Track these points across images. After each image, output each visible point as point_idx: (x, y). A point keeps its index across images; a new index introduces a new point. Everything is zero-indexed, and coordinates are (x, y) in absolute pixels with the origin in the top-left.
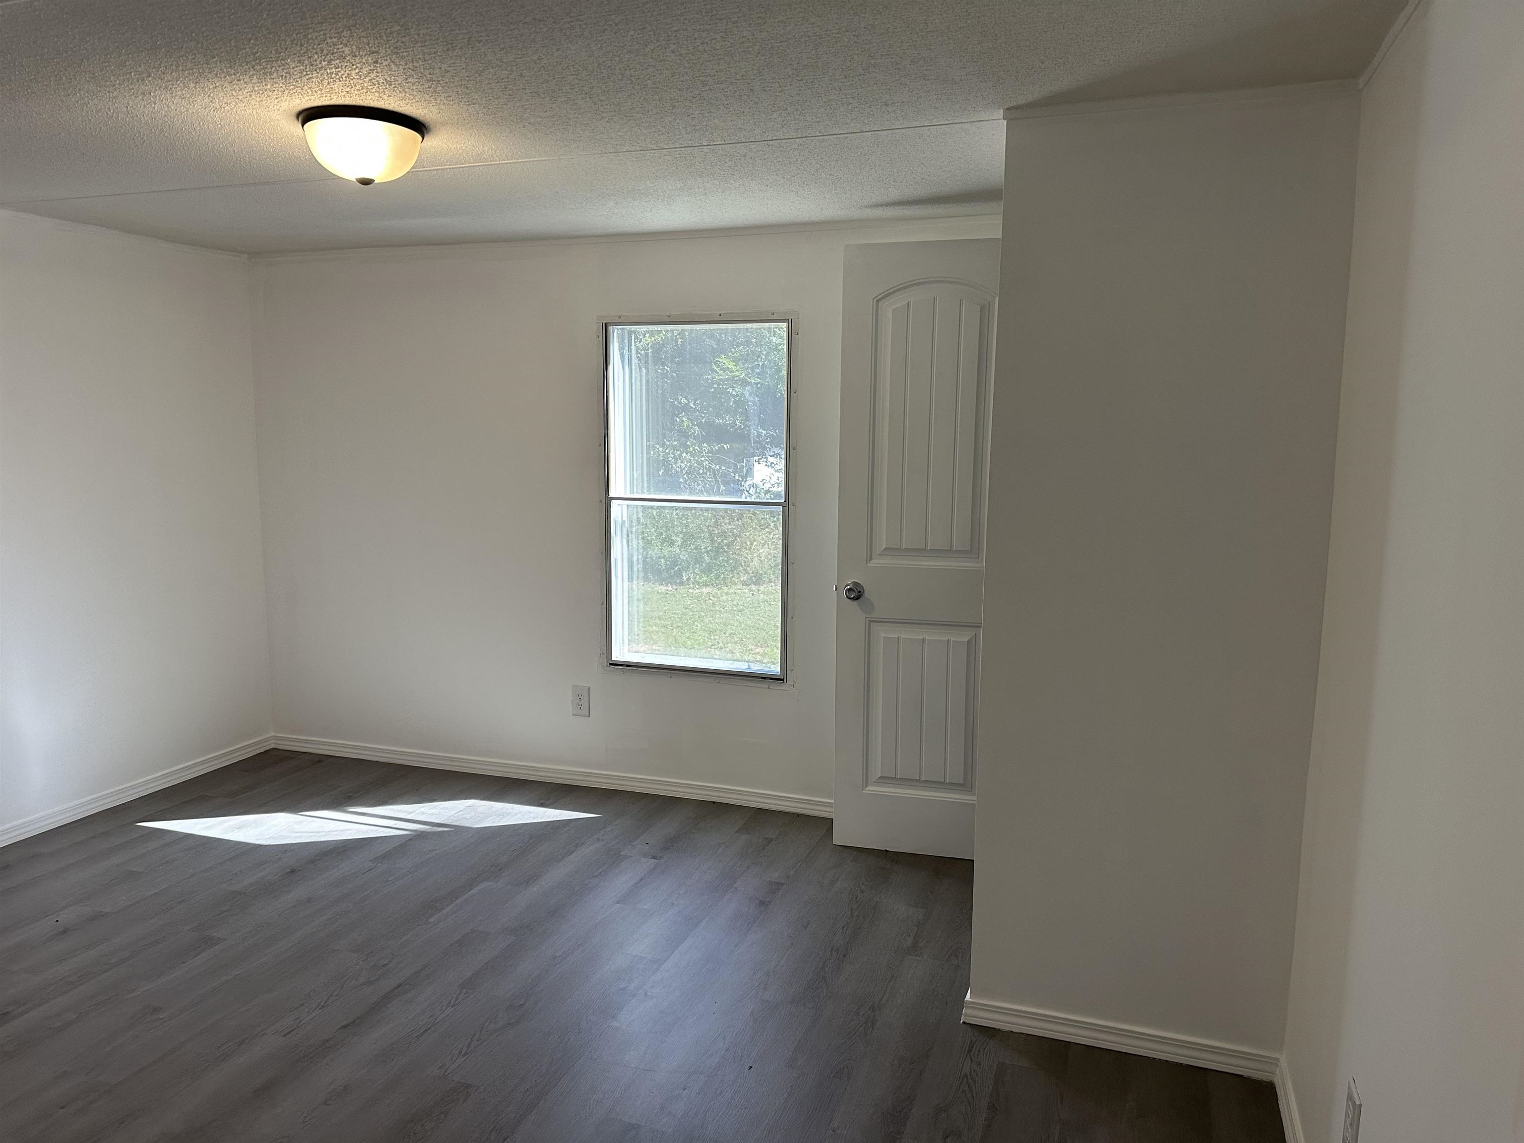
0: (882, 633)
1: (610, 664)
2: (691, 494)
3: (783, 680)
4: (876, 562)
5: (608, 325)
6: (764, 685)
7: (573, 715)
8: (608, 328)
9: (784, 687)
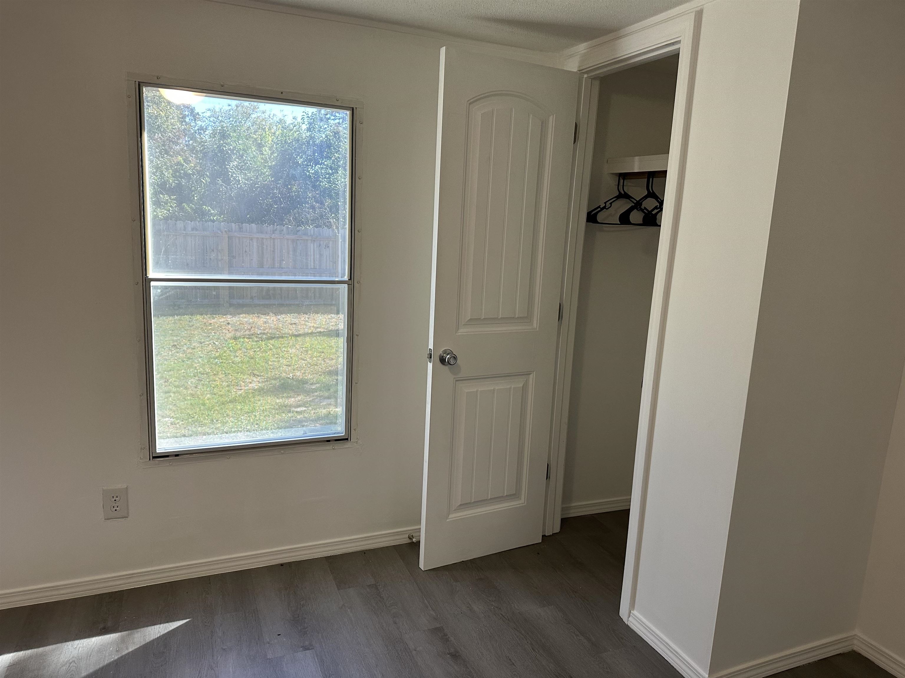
0: (467, 388)
1: (154, 457)
2: (230, 273)
3: (347, 439)
4: (463, 331)
5: (141, 84)
6: (328, 447)
7: (105, 519)
8: (141, 88)
9: (347, 445)
